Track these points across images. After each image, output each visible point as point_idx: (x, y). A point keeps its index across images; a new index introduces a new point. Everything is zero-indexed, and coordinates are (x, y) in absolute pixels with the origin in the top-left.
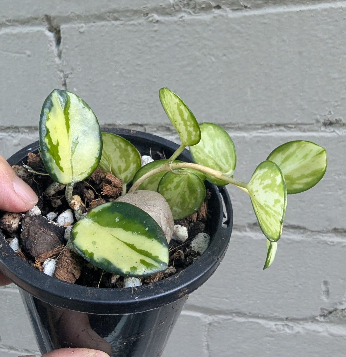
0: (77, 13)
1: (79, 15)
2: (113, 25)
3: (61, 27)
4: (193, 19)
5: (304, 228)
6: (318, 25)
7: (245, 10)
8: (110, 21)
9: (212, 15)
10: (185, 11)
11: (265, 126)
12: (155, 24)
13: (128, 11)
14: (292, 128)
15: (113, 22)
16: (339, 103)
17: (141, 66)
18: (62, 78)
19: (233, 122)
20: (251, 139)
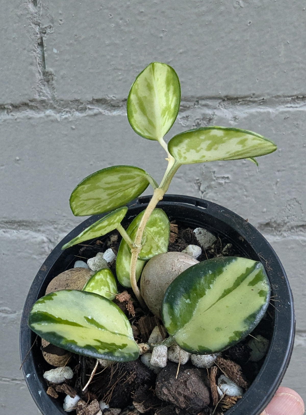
11: (296, 98)
17: (145, 15)
18: (37, 34)
19: (257, 93)
20: (276, 116)
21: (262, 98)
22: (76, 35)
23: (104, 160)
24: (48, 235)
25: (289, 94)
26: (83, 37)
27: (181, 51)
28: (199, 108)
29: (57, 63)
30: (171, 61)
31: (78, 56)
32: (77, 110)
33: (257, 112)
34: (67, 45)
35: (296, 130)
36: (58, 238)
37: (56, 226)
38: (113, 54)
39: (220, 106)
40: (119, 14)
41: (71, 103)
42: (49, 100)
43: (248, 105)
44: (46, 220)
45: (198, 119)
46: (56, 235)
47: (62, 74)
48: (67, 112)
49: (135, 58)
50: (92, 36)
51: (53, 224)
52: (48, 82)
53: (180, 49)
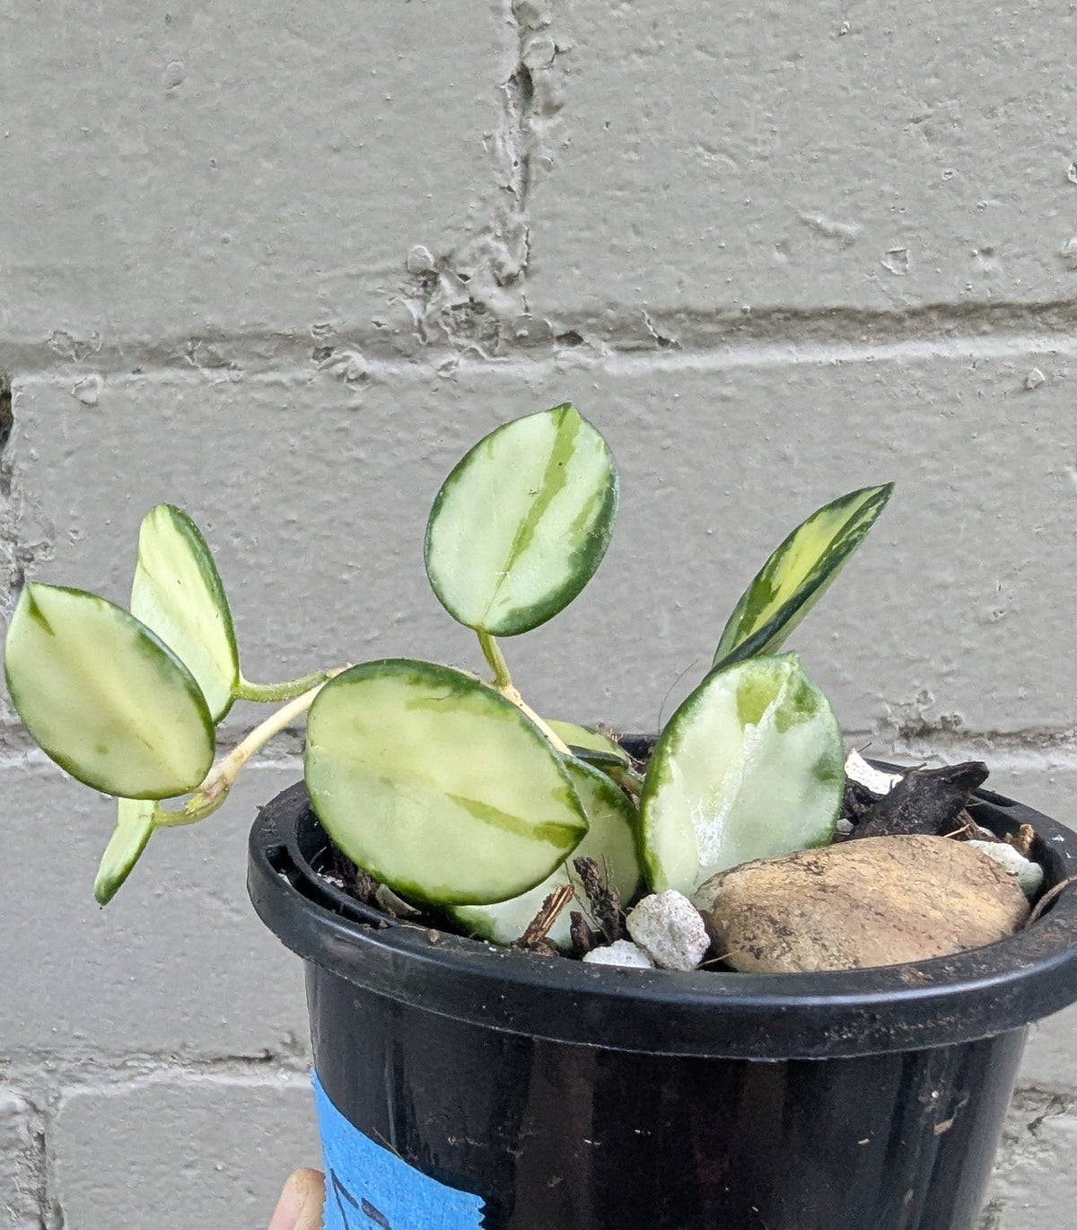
0: (77, 337)
1: (80, 343)
2: (205, 382)
3: (14, 384)
4: (483, 376)
6: (897, 411)
7: (661, 351)
8: (195, 368)
9: (552, 362)
10: (459, 348)
12: (353, 387)
13: (260, 337)
15: (207, 372)
16: (954, 666)
17: (300, 529)
18: (9, 562)
22: (115, 569)
23: (195, 885)
24: (26, 1090)
27: (399, 615)
30: (374, 639)
36: (57, 1099)
37: (52, 1065)
40: (231, 523)
44: (22, 1047)
46: (53, 1090)
49: (275, 627)
51: (44, 1059)
53: (398, 610)
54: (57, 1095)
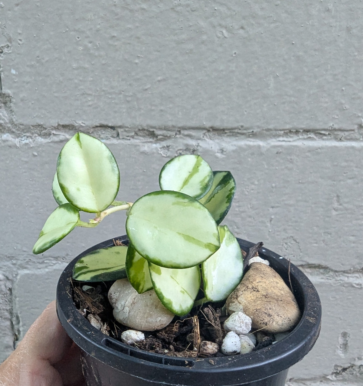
5: (326, 268)
11: (289, 132)
14: (325, 135)
17: (118, 40)
19: (246, 126)
20: (268, 150)
21: (251, 131)
22: (38, 57)
24: (4, 271)
25: (281, 128)
26: (47, 59)
27: (159, 78)
28: (181, 138)
29: (16, 85)
30: (148, 88)
31: (41, 79)
32: (40, 135)
33: (246, 145)
34: (28, 66)
35: (290, 166)
36: (17, 275)
37: (14, 262)
38: (81, 79)
39: (205, 137)
40: (87, 37)
41: (32, 128)
42: (6, 123)
43: (237, 137)
44: (2, 255)
45: (181, 150)
46: (15, 271)
47: (21, 96)
48: (28, 137)
49: (106, 83)
50: (56, 58)
51: (11, 260)
52: (5, 103)
53: (158, 76)
54: (16, 273)
